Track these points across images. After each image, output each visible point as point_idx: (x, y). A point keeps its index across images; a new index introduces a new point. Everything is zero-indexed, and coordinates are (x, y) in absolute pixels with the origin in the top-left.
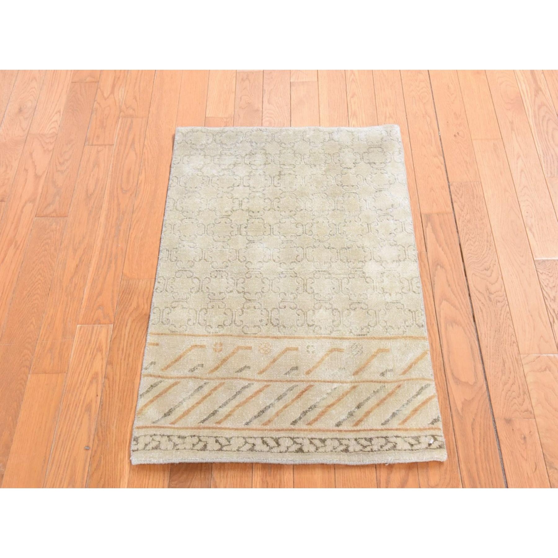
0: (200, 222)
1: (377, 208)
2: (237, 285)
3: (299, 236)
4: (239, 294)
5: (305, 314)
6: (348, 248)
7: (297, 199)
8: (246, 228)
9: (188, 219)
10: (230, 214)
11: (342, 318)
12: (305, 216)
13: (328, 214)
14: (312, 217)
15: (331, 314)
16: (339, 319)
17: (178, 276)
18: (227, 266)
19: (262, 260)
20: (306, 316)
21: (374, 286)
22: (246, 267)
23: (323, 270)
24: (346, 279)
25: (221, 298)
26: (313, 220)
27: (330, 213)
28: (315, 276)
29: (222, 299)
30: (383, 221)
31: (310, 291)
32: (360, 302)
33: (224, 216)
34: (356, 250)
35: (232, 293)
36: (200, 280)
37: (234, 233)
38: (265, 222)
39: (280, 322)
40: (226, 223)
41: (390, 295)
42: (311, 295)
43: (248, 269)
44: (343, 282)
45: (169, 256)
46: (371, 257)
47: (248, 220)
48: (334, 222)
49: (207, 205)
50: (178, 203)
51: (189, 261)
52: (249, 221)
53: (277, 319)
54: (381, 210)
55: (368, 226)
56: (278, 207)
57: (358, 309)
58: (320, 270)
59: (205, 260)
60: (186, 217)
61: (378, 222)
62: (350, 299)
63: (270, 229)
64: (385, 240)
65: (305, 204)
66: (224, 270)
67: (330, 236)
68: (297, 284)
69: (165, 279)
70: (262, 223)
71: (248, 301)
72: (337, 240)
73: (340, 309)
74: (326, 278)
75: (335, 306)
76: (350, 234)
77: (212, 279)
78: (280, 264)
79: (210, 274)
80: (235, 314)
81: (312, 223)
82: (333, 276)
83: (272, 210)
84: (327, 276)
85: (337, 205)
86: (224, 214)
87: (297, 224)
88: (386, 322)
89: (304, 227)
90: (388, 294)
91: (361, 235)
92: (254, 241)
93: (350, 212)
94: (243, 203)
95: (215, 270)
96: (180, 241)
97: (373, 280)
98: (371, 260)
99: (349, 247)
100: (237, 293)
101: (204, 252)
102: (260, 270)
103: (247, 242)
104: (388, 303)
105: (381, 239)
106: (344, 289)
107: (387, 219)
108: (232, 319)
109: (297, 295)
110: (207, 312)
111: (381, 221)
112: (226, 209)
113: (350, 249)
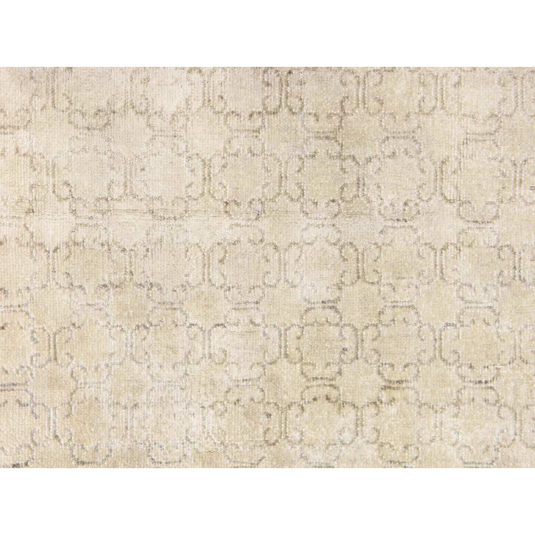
0: (454, 368)
1: (29, 409)
2: (358, 179)
3: (218, 325)
4: (352, 153)
5: (207, 102)
6: (105, 286)
7: (222, 443)
8: (344, 350)
9: (483, 381)
10: (383, 392)
11: (128, 89)
12: (205, 385)
13: (148, 394)
14: (188, 384)
15: (150, 100)
16: (134, 87)
17: (492, 206)
18: (381, 232)
19: (305, 248)
20: (204, 93)
21: (54, 176)
22: (339, 231)
23: (164, 222)
24: (115, 196)
25: (391, 140)
26: (186, 374)
27: (144, 397)
28: (183, 205)
29: (388, 138)
30: (18, 367)
31: (197, 163)
32: (86, 131)
33: (398, 388)
34: (88, 280)
35: (367, 156)
36: (442, 194)
37: (370, 333)
38: (298, 365)
39: (261, 77)
40: (392, 366)
41: (17, 151)
42: (195, 151)
43: (333, 225)
44: (122, 187)
45: (517, 265)
46: (53, 258)
47: (340, 373)
48: (136, 367)
49: (441, 423)
50: (512, 432)
51: (470, 246)
52: (336, 369)
53: (268, 84)
54: (19, 401)
55: (55, 353)
56: (269, 415)
57: (93, 111)
58: (172, 222)
59: (434, 249)
60: (489, 385)
61: (29, 365)
62: (109, 140)
63: (286, 346)
64: (18, 309)
65: (204, 426)
66: (390, 223)
67: (148, 325)
68: (224, 182)
69: (521, 197)
70: (306, 364)
71: (332, 135)
72: (131, 312)
73: (131, 112)
74: (159, 198)
75: (142, 121)
76: (98, 327)
77: (414, 198)
78: (262, 241)
79: (419, 212)
80: (358, 101)
81: (189, 363)
82: (143, 206)
83: (284, 406)
84: (157, 205)
85: (126, 422)
86: (397, 394)
87: (224, 360)
88: (32, 78)
89: (207, 352)
90: (23, 152)
91: (74, 325)
92: (324, 308)
93: (96, 399)
94: (352, 427)
95: (409, 223)
96: (495, 305)
97: (54, 192)
98: (55, 250)
99: (103, 290)
100: (357, 156)
101: (438, 272)
102: (308, 221)
103: (339, 306)
104: (25, 127)
105: (27, 314)
106: (119, 168)
107: (7, 372)
108: (364, 89)
109: (225, 150)
110: (420, 106)
111: (22, 367)
112: (393, 410)
113: (102, 283)
